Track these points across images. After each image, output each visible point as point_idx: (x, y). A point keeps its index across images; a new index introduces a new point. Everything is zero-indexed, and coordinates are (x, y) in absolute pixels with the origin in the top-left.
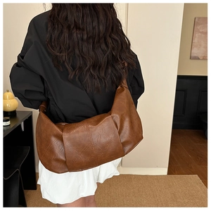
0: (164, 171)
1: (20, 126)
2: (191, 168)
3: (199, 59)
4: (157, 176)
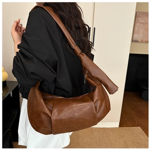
0: (117, 125)
1: (10, 94)
2: (135, 121)
3: (138, 42)
4: (111, 128)
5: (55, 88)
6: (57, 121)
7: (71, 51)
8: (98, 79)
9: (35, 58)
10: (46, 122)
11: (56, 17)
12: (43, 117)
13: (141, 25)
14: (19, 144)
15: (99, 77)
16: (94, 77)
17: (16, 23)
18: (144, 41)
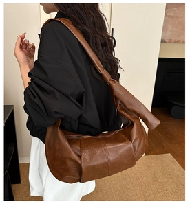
2: (164, 146)
3: (165, 42)
5: (79, 124)
6: (88, 168)
7: (97, 76)
8: (135, 112)
9: (56, 92)
10: (73, 170)
11: (78, 33)
12: (70, 164)
13: (170, 19)
14: (31, 195)
15: (136, 109)
16: (129, 110)
17: (20, 39)
18: (173, 41)
